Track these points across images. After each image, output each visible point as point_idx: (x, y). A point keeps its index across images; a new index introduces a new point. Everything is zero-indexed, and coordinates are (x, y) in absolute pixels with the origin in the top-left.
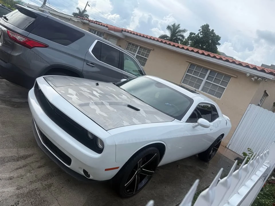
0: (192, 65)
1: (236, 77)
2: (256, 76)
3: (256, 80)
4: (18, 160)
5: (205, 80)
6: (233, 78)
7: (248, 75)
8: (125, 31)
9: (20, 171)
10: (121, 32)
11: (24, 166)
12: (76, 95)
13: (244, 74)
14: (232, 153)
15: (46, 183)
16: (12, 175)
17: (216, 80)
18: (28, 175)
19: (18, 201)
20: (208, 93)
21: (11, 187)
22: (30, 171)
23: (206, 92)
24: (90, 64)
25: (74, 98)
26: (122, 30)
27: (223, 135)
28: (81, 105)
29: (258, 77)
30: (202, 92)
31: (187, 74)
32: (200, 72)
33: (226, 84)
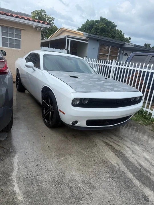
1: (25, 29)
2: (40, 27)
3: (39, 30)
6: (22, 30)
23: (8, 47)
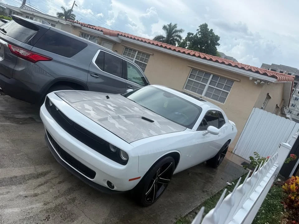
0: (194, 69)
1: (239, 81)
2: (259, 79)
3: (259, 84)
4: (38, 178)
5: (207, 85)
6: (236, 82)
7: (251, 78)
8: (121, 35)
9: (42, 187)
10: (116, 36)
11: (46, 182)
12: (93, 110)
13: (247, 78)
14: (238, 158)
15: (69, 197)
16: (36, 192)
17: (220, 85)
18: (51, 190)
19: (49, 216)
20: (212, 98)
21: (39, 203)
22: (51, 187)
23: (210, 98)
24: (95, 76)
25: (92, 113)
26: (118, 34)
27: (229, 141)
28: (100, 120)
29: (261, 80)
30: (206, 97)
31: (189, 80)
32: (203, 77)
33: (228, 88)
